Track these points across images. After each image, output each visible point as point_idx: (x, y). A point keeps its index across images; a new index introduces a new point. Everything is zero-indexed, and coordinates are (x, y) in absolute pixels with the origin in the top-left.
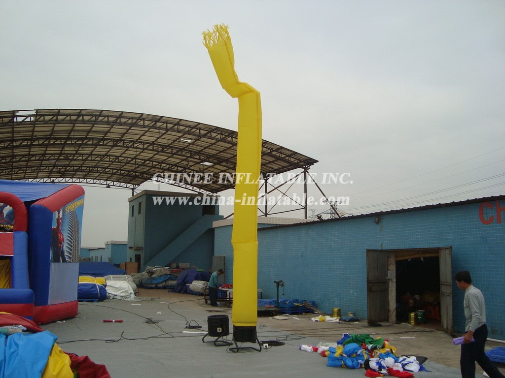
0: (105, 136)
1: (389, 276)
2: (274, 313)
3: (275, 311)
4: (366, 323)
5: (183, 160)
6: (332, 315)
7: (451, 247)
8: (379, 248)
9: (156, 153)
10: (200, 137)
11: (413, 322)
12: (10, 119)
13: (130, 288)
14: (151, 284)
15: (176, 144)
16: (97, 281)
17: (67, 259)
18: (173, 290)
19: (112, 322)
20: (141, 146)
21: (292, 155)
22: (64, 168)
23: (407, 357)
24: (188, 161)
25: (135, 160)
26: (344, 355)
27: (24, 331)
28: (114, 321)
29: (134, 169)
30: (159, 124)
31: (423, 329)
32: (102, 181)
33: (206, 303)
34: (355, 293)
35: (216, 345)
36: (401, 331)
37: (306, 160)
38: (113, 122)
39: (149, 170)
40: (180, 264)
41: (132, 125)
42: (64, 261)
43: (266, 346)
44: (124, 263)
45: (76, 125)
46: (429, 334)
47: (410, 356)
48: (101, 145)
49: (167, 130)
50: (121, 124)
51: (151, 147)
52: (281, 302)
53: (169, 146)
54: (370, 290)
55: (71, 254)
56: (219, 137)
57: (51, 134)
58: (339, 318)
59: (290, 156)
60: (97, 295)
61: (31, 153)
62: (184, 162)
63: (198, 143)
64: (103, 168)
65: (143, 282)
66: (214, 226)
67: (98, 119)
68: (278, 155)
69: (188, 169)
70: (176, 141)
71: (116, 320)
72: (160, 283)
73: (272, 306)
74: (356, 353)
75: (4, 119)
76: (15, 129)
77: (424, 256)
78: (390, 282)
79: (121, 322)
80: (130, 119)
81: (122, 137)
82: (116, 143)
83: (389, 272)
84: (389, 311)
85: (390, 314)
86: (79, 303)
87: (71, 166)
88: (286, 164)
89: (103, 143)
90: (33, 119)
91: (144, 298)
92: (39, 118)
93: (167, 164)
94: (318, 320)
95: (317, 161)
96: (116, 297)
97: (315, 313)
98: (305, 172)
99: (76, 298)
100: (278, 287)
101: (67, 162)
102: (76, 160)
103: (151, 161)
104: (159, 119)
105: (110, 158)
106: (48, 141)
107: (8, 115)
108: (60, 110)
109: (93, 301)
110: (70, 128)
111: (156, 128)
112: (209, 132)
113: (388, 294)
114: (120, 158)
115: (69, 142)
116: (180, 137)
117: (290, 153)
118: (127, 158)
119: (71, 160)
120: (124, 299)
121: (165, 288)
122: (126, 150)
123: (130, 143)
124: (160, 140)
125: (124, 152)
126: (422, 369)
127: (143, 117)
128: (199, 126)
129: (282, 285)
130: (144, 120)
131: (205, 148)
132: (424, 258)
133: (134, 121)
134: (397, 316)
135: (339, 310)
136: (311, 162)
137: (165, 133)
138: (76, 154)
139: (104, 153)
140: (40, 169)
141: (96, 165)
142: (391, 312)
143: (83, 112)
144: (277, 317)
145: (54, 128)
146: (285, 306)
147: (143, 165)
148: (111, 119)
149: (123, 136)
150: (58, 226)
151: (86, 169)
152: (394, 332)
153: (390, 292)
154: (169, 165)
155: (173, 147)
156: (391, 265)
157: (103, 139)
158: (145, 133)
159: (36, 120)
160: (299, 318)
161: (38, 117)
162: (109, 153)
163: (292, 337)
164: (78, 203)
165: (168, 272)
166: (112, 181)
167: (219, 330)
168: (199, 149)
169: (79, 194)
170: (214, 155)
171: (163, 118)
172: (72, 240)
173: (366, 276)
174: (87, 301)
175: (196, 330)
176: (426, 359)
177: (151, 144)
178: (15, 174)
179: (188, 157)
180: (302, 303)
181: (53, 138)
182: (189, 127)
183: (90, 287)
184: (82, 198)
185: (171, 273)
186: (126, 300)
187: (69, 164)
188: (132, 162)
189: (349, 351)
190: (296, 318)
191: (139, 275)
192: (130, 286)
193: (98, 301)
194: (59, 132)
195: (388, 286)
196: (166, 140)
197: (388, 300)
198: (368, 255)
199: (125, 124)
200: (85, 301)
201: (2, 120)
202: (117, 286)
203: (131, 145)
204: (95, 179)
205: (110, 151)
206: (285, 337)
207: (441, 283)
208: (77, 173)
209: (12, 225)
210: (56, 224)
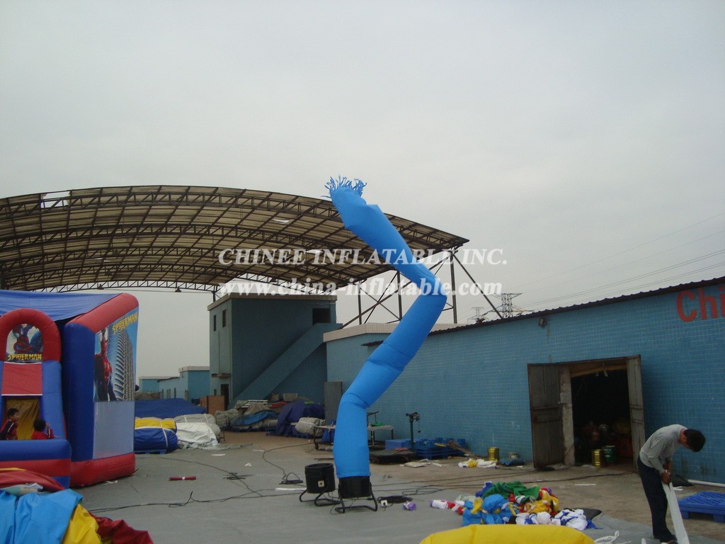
0: (168, 221)
1: (561, 399)
2: (407, 459)
3: (408, 455)
4: (531, 467)
6: (486, 458)
7: (640, 356)
8: (546, 361)
9: (241, 240)
10: (300, 215)
11: (598, 463)
12: (36, 204)
13: (211, 432)
14: (243, 425)
15: (268, 227)
16: (163, 424)
17: (116, 397)
18: (273, 432)
19: (181, 479)
20: (219, 232)
21: (431, 233)
22: (115, 267)
23: (571, 510)
25: (212, 252)
26: (483, 511)
27: (40, 490)
28: (184, 478)
29: (214, 264)
30: (241, 201)
31: (611, 472)
32: (169, 283)
33: (317, 448)
34: (518, 426)
35: (317, 505)
36: (580, 476)
37: (451, 240)
38: (177, 201)
40: (284, 395)
41: (204, 204)
42: (113, 398)
43: (384, 504)
44: (205, 398)
45: (126, 208)
46: (617, 479)
47: (576, 509)
48: (164, 233)
49: (254, 208)
50: (188, 203)
51: (233, 233)
52: (417, 442)
53: (258, 230)
54: (534, 420)
55: (122, 389)
56: (326, 213)
57: (94, 222)
58: (496, 461)
59: (428, 235)
60: (168, 444)
61: (68, 249)
63: (298, 223)
64: (170, 265)
65: (232, 422)
66: (325, 340)
67: (156, 197)
68: (412, 234)
70: (267, 222)
71: (188, 476)
72: (255, 423)
73: (405, 449)
74: (500, 507)
75: (27, 205)
76: (43, 218)
77: (606, 369)
78: (564, 408)
79: (194, 479)
80: (200, 196)
81: (192, 221)
82: (184, 229)
83: (561, 394)
84: (564, 449)
85: (566, 453)
86: (136, 456)
87: (125, 265)
89: (166, 230)
90: (66, 203)
91: (230, 446)
92: (75, 201)
94: (467, 465)
95: (468, 241)
96: (192, 446)
97: (465, 457)
99: (132, 450)
100: (411, 422)
101: (118, 259)
102: (131, 255)
104: (241, 194)
105: (177, 251)
106: (89, 231)
107: (32, 199)
108: (102, 188)
109: (158, 453)
110: (119, 212)
111: (237, 206)
112: (313, 208)
113: (562, 426)
114: (192, 250)
115: (118, 232)
116: (273, 217)
117: (427, 231)
118: (202, 249)
119: (124, 256)
120: (203, 448)
121: (262, 429)
122: (199, 239)
123: (203, 229)
124: (245, 222)
125: (197, 241)
126: (589, 526)
127: (218, 192)
128: (298, 200)
129: (417, 419)
130: (220, 195)
131: (310, 230)
132: (609, 373)
133: (207, 198)
134: (576, 455)
135: (497, 451)
136: (457, 242)
137: (251, 213)
138: (130, 247)
139: (169, 244)
140: (82, 271)
141: (159, 261)
142: (567, 450)
143: (134, 190)
144: (410, 464)
145: (96, 214)
146: (422, 448)
148: (174, 197)
149: (193, 219)
150: (103, 352)
151: (145, 268)
153: (564, 421)
155: (263, 231)
156: (565, 384)
157: (166, 225)
158: (223, 214)
159: (72, 205)
160: (442, 464)
161: (73, 201)
162: (176, 244)
163: (425, 490)
164: (130, 319)
165: (266, 408)
166: (184, 282)
168: (302, 231)
169: (131, 305)
170: (323, 239)
171: (246, 192)
172: (123, 369)
173: (528, 401)
174: (151, 453)
175: (295, 486)
176: (599, 512)
177: (233, 229)
178: (47, 279)
180: (447, 442)
181: (97, 227)
182: (284, 202)
183: (154, 433)
184: (135, 312)
185: (270, 407)
186: (206, 448)
187: (122, 261)
188: (209, 255)
189: (490, 505)
190: (437, 464)
191: (226, 413)
192: (211, 430)
193: (166, 453)
194: (104, 219)
195: (561, 414)
196: (254, 222)
197: (563, 434)
198: (529, 373)
199: (194, 203)
200: (147, 453)
201: (25, 207)
202: (193, 430)
203: (206, 232)
204: (160, 280)
205: (176, 240)
206: (415, 490)
207: (631, 406)
208: (134, 273)
209: (40, 353)
210: (100, 349)
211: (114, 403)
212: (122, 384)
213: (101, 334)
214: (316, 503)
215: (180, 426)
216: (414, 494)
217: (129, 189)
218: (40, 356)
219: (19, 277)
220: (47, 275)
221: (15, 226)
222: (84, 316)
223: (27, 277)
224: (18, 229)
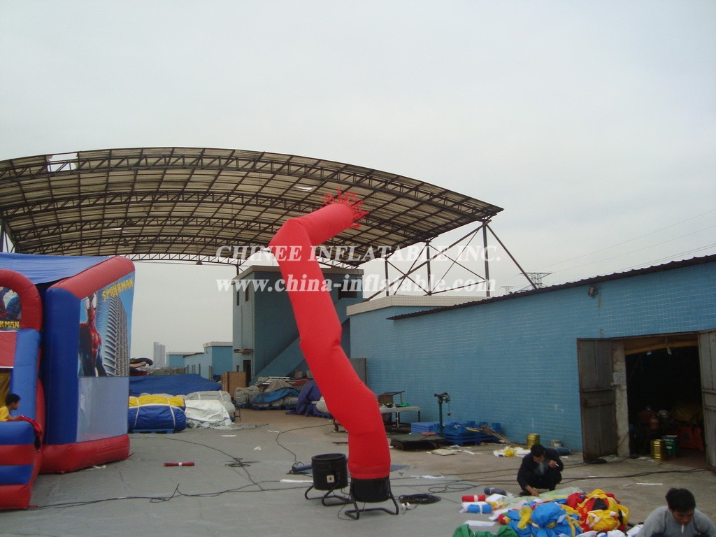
0: (185, 188)
1: (615, 380)
2: (435, 445)
3: (436, 441)
4: (579, 458)
8: (597, 335)
9: (263, 209)
10: (323, 181)
11: (658, 456)
12: (40, 168)
13: (225, 410)
14: (263, 402)
15: (290, 194)
16: (173, 402)
17: (107, 372)
18: (293, 410)
19: (177, 465)
20: (239, 200)
21: (463, 201)
22: (134, 238)
25: (233, 222)
26: (534, 524)
28: (180, 464)
29: (236, 236)
30: (259, 165)
31: (676, 467)
32: (192, 256)
33: (337, 429)
34: (562, 410)
35: (325, 505)
36: (640, 471)
37: (485, 208)
38: (191, 164)
39: (257, 236)
40: (308, 372)
41: (221, 168)
42: (102, 373)
44: (226, 374)
45: (140, 172)
46: (686, 477)
48: (181, 202)
49: (275, 173)
50: (203, 168)
51: (254, 202)
52: (447, 426)
53: (279, 198)
54: (584, 405)
55: (113, 363)
56: (351, 179)
57: (107, 187)
59: (459, 203)
60: (176, 424)
61: (83, 218)
63: (321, 190)
64: (190, 236)
65: (251, 400)
66: (349, 313)
67: (169, 162)
68: (442, 202)
70: (289, 189)
71: (186, 462)
72: (275, 401)
73: (433, 433)
74: (556, 520)
75: (32, 169)
76: (52, 184)
77: (671, 345)
78: (617, 391)
79: (192, 464)
80: (215, 159)
81: (210, 188)
82: (203, 196)
83: (615, 374)
84: (617, 438)
85: (619, 443)
86: (131, 435)
87: (144, 236)
88: (454, 217)
89: (183, 198)
90: (74, 166)
91: (245, 425)
92: (83, 165)
94: (503, 454)
95: (502, 209)
96: (203, 425)
97: (500, 443)
98: (485, 226)
99: (126, 430)
100: (440, 404)
101: (136, 230)
102: (147, 225)
103: (257, 222)
104: (260, 157)
105: (197, 221)
106: (103, 199)
107: (37, 162)
108: (111, 150)
109: (165, 433)
110: (132, 177)
111: (256, 171)
112: (336, 173)
113: (615, 411)
114: (212, 220)
115: (133, 199)
116: (295, 183)
117: (458, 199)
118: (223, 219)
119: (143, 226)
120: (215, 428)
121: (283, 408)
122: (219, 208)
123: (222, 197)
124: (265, 190)
125: (217, 210)
127: (235, 155)
128: (320, 164)
129: (447, 400)
130: (237, 159)
132: (673, 350)
133: (223, 161)
134: (631, 445)
135: (538, 438)
136: (493, 210)
137: (271, 179)
138: (148, 217)
139: (188, 214)
140: (100, 242)
141: (180, 232)
142: (621, 441)
143: (145, 152)
144: (439, 451)
145: (108, 179)
146: (452, 432)
147: (246, 228)
148: (188, 161)
149: (210, 186)
150: (90, 321)
151: (165, 240)
152: (628, 474)
153: (618, 406)
155: (285, 200)
156: (618, 363)
157: (182, 193)
158: (242, 180)
159: (79, 169)
160: (474, 451)
161: (81, 163)
162: (195, 213)
163: (455, 486)
164: (123, 285)
165: (288, 385)
166: (207, 255)
167: (330, 479)
171: (265, 155)
172: (115, 341)
173: (578, 383)
174: (157, 432)
175: (305, 477)
177: (253, 197)
178: (65, 250)
180: (480, 427)
181: (110, 194)
182: (306, 166)
183: (160, 411)
185: (293, 385)
186: (218, 428)
187: (141, 233)
188: (230, 225)
189: (542, 517)
190: (468, 451)
191: (246, 390)
192: (224, 408)
193: (174, 432)
194: (117, 185)
195: (615, 397)
196: (276, 190)
197: (616, 420)
198: (579, 348)
199: (208, 167)
200: (153, 432)
201: (30, 171)
202: (205, 408)
203: (225, 200)
204: (182, 253)
205: (195, 210)
206: (444, 486)
207: (703, 390)
208: (155, 245)
209: (17, 320)
210: (87, 318)
211: (104, 379)
212: (113, 357)
213: (88, 300)
214: (324, 502)
215: (189, 403)
216: (443, 492)
217: (140, 151)
218: (17, 324)
219: (36, 248)
220: (65, 247)
221: (23, 192)
222: (69, 280)
223: (45, 248)
224: (28, 195)
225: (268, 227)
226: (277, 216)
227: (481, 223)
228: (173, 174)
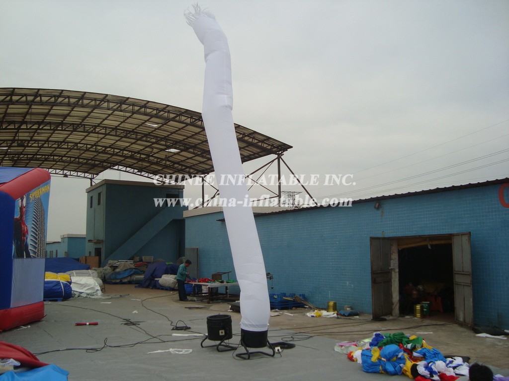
0: (64, 120)
1: (392, 265)
4: (370, 318)
5: (147, 147)
6: (327, 309)
7: (470, 233)
8: (379, 235)
9: (118, 138)
10: (168, 121)
11: (418, 315)
13: (97, 284)
14: (115, 279)
15: (141, 129)
16: (61, 278)
17: (31, 254)
18: (140, 284)
19: (86, 325)
20: (103, 131)
21: (265, 140)
22: (17, 156)
23: (452, 358)
24: (153, 148)
25: (95, 147)
26: (383, 359)
27: (16, 367)
28: (88, 324)
29: (94, 157)
30: (124, 106)
31: (434, 322)
32: (58, 171)
34: (353, 285)
35: (218, 350)
36: (412, 325)
37: (280, 146)
38: (74, 104)
39: (109, 158)
40: (143, 257)
41: (96, 107)
42: (28, 256)
44: (84, 258)
45: (33, 107)
46: (443, 328)
48: (59, 130)
49: (133, 113)
50: (83, 106)
51: (113, 133)
53: (132, 131)
54: (374, 282)
55: (35, 248)
56: (188, 121)
57: (4, 117)
58: (336, 312)
59: (262, 141)
60: (64, 294)
62: (148, 149)
63: (165, 127)
64: (59, 156)
65: (107, 277)
66: (184, 216)
67: (57, 100)
68: (250, 140)
69: (152, 156)
70: (141, 125)
71: (91, 322)
72: (125, 278)
74: (397, 356)
77: (430, 243)
78: (393, 272)
79: (96, 324)
80: (92, 100)
81: (82, 122)
82: (75, 127)
83: (391, 261)
84: (392, 304)
85: (393, 307)
86: (45, 303)
88: (256, 150)
89: (62, 128)
91: (112, 295)
93: (130, 151)
94: (314, 315)
95: (291, 147)
96: (82, 295)
97: (306, 308)
98: (279, 158)
99: (42, 299)
101: (20, 149)
102: (31, 146)
103: (112, 148)
104: (125, 101)
105: (68, 145)
108: (14, 89)
109: (56, 301)
110: (25, 110)
111: (121, 111)
112: (178, 115)
113: (391, 286)
114: (79, 145)
115: (24, 127)
116: (146, 121)
117: (263, 138)
118: (87, 144)
119: (25, 147)
120: (91, 297)
121: (130, 283)
122: (86, 136)
123: (91, 128)
124: (123, 125)
125: (84, 138)
127: (107, 98)
129: (270, 278)
130: (108, 101)
131: (172, 133)
132: (432, 245)
133: (98, 102)
135: (335, 304)
136: (285, 147)
137: (130, 117)
138: (31, 140)
139: (61, 140)
141: (52, 153)
142: (395, 305)
143: (41, 92)
145: (6, 110)
146: (274, 301)
147: (104, 152)
148: (72, 101)
149: (83, 120)
150: (21, 216)
151: (40, 158)
152: (406, 327)
153: (392, 283)
154: (132, 152)
155: (137, 133)
156: (394, 254)
157: (62, 124)
158: (108, 117)
160: (291, 313)
162: (67, 139)
163: (298, 337)
164: (43, 190)
165: (132, 266)
166: (69, 171)
168: (165, 134)
170: (181, 141)
171: (130, 100)
172: (37, 231)
173: (369, 267)
174: (50, 301)
175: (185, 332)
177: (113, 129)
179: (153, 143)
180: (292, 297)
181: (6, 122)
182: (157, 109)
183: (53, 285)
184: (47, 184)
185: (136, 267)
186: (93, 297)
187: (23, 152)
188: (91, 149)
189: (387, 354)
191: (101, 269)
192: (96, 283)
193: (63, 301)
194: (12, 115)
195: (391, 277)
196: (130, 125)
197: (392, 292)
198: (371, 244)
199: (87, 106)
202: (82, 282)
203: (92, 130)
204: (51, 168)
205: (68, 137)
206: (290, 336)
207: (454, 272)
208: (31, 162)
210: (19, 214)
212: (36, 243)
213: (20, 200)
215: (74, 279)
217: (36, 91)
222: (6, 184)
225: (119, 152)
226: (128, 144)
227: (276, 156)
228: (57, 110)
